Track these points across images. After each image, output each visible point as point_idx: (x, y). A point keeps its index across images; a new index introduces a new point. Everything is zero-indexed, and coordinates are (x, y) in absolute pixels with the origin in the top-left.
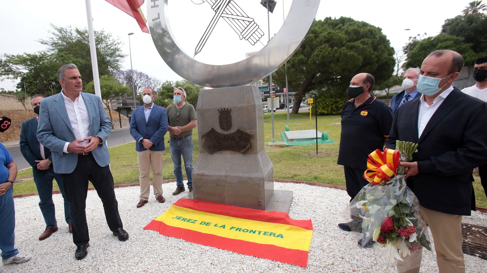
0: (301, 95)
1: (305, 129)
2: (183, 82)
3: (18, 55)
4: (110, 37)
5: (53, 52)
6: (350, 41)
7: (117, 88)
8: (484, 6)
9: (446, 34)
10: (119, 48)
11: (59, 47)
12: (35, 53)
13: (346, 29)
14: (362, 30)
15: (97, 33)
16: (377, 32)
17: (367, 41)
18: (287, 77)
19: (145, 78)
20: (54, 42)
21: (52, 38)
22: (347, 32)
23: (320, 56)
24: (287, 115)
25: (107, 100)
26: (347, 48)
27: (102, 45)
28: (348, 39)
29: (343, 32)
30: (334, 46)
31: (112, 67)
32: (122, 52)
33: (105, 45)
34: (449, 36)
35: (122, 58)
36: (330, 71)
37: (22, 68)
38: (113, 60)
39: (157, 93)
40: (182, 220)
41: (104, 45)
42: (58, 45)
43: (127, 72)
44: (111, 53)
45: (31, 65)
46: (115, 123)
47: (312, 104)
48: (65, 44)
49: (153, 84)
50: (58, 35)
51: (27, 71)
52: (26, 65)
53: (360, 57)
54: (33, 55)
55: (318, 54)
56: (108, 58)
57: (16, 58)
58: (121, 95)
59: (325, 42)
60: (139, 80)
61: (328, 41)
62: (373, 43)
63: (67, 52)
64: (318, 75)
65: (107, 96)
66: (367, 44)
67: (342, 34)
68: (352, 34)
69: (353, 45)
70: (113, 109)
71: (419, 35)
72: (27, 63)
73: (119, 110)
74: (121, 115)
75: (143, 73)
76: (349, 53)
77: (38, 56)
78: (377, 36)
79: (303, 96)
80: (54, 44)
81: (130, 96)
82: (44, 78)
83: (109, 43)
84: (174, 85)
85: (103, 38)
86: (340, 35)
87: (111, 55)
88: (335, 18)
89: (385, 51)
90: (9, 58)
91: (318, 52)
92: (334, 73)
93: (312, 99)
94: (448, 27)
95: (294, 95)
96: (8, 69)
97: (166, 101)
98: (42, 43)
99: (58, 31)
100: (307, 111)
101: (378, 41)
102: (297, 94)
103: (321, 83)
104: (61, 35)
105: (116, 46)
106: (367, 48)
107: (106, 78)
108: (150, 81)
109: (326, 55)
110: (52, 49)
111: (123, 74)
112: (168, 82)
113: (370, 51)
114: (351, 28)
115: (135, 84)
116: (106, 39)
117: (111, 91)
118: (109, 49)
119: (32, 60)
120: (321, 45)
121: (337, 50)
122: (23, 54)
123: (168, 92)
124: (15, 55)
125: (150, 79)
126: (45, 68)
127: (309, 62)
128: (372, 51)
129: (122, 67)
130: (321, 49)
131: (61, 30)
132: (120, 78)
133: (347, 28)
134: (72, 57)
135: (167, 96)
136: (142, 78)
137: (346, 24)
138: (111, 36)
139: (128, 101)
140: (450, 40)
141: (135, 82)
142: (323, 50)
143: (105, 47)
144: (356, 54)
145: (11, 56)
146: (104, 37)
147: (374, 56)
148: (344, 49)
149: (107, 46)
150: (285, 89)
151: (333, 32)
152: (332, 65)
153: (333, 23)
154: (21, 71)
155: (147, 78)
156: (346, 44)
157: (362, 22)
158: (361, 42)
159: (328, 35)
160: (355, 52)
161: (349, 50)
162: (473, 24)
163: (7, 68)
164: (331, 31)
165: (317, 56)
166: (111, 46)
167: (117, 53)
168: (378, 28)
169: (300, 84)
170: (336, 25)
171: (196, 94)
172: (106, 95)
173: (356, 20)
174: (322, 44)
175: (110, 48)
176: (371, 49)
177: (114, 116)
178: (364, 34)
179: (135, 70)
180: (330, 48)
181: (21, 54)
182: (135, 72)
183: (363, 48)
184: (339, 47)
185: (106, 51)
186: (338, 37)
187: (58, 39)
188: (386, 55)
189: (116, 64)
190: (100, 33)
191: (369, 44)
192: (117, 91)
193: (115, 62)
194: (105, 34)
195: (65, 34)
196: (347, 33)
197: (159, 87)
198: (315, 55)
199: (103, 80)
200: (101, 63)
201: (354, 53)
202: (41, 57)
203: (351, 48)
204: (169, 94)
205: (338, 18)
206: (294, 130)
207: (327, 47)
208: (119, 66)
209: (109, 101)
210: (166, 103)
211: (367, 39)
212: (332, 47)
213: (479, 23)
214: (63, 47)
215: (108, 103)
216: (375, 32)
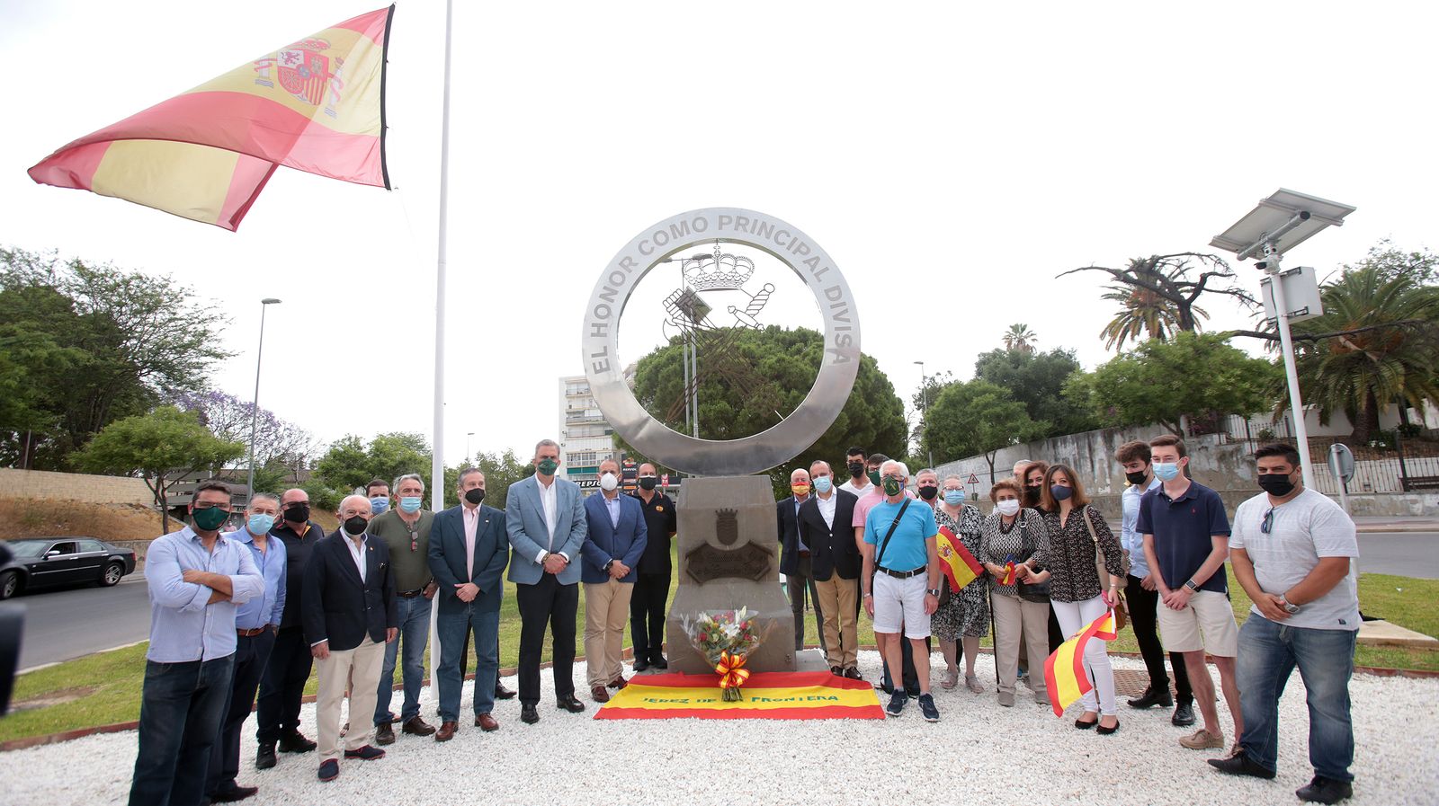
4: (187, 299)
10: (215, 334)
22: (815, 361)
32: (220, 344)
33: (166, 318)
35: (218, 360)
38: (187, 363)
41: (160, 317)
61: (778, 377)
83: (182, 314)
84: (368, 449)
85: (163, 297)
86: (802, 365)
88: (788, 328)
89: (888, 405)
94: (985, 369)
101: (873, 385)
105: (203, 326)
112: (350, 439)
116: (173, 301)
123: (349, 467)
128: (865, 405)
133: (815, 353)
135: (343, 478)
137: (813, 344)
138: (190, 295)
146: (168, 295)
147: (868, 415)
149: (172, 320)
151: (787, 358)
153: (784, 339)
159: (777, 364)
164: (783, 355)
166: (187, 322)
167: (205, 345)
170: (792, 343)
174: (767, 380)
175: (184, 326)
188: (889, 413)
190: (157, 283)
193: (191, 367)
194: (175, 288)
197: (321, 452)
204: (351, 472)
205: (793, 329)
207: (777, 389)
212: (788, 391)
216: (867, 366)
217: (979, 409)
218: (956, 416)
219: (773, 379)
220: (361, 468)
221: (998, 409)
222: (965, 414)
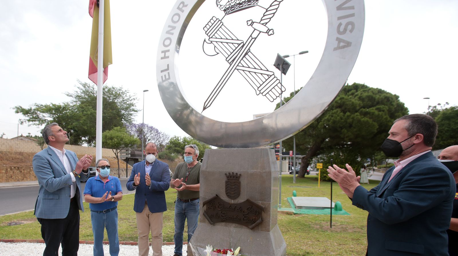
0: (309, 159)
1: (314, 195)
2: (190, 138)
3: (45, 104)
4: (127, 94)
5: (75, 103)
6: (364, 108)
7: (127, 140)
10: (134, 104)
11: (81, 100)
12: (59, 104)
13: (359, 95)
14: (377, 97)
15: (116, 89)
16: (394, 99)
17: (384, 108)
18: (295, 140)
19: (155, 132)
20: (78, 95)
21: (77, 92)
23: (331, 121)
24: (293, 178)
25: (117, 150)
26: (361, 114)
27: (119, 99)
28: (362, 105)
29: (356, 98)
30: (346, 112)
31: (125, 120)
32: (136, 107)
33: (122, 100)
35: (135, 113)
36: (342, 136)
37: (47, 116)
38: (127, 114)
39: (164, 146)
41: (120, 100)
42: (81, 97)
43: (139, 125)
44: (126, 107)
45: (54, 114)
46: (122, 172)
47: (321, 169)
48: (87, 97)
49: (162, 138)
50: (82, 89)
51: (52, 119)
52: (51, 113)
53: (375, 124)
54: (58, 106)
55: (329, 118)
56: (123, 112)
57: (44, 108)
58: (130, 147)
59: (337, 107)
60: (149, 134)
61: (340, 107)
62: (389, 111)
63: (87, 104)
64: (327, 140)
65: (117, 147)
66: (383, 111)
67: (355, 100)
68: (367, 100)
69: (367, 112)
70: (122, 159)
72: (52, 111)
73: (127, 160)
74: (129, 165)
75: (154, 127)
76: (363, 119)
77: (62, 106)
78: (394, 104)
79: (311, 160)
80: (78, 97)
81: (139, 148)
82: (65, 125)
83: (126, 98)
84: (182, 140)
85: (120, 93)
86: (353, 100)
87: (126, 109)
88: (348, 84)
90: (38, 107)
91: (329, 116)
92: (345, 139)
93: (321, 165)
95: (300, 158)
96: (36, 116)
97: (173, 155)
98: (68, 95)
99: (83, 86)
100: (315, 176)
101: (395, 108)
102: (305, 158)
103: (330, 148)
104: (84, 89)
105: (131, 102)
106: (383, 115)
107: (119, 129)
108: (159, 135)
109: (338, 120)
110: (75, 101)
111: (135, 127)
112: (176, 137)
113: (386, 119)
114: (365, 94)
115: (145, 137)
116: (123, 94)
117: (121, 142)
118: (125, 104)
119: (56, 109)
120: (333, 110)
121: (350, 116)
122: (50, 104)
123: (176, 146)
124: (44, 104)
125: (160, 133)
126: (66, 117)
127: (319, 126)
128: (389, 119)
129: (134, 120)
130: (332, 113)
131: (85, 85)
132: (132, 130)
133: (361, 94)
134: (91, 109)
135: (174, 150)
136: (153, 132)
137: (360, 90)
138: (128, 92)
139: (137, 153)
141: (146, 135)
142: (334, 115)
143: (121, 102)
144: (370, 121)
145: (39, 106)
146: (122, 93)
148: (357, 115)
149: (123, 101)
150: (291, 152)
151: (346, 97)
152: (344, 131)
153: (345, 89)
154: (46, 118)
155: (156, 132)
156: (359, 110)
157: (377, 89)
158: (377, 109)
159: (340, 100)
160: (370, 118)
161: (363, 116)
163: (34, 116)
165: (328, 120)
166: (127, 101)
167: (132, 108)
168: (395, 95)
169: (308, 148)
170: (349, 90)
171: (201, 151)
172: (116, 145)
173: (370, 87)
174: (334, 108)
175: (126, 102)
176: (387, 116)
177: (122, 165)
178: (380, 100)
179: (147, 124)
180: (342, 114)
181: (48, 104)
182: (146, 126)
183: (379, 115)
184: (352, 113)
185: (122, 106)
186: (351, 103)
187: (81, 93)
189: (130, 117)
190: (118, 89)
191: (386, 111)
192: (127, 142)
193: (128, 115)
194: (124, 90)
195: (88, 88)
196: (360, 98)
197: (167, 141)
198: (325, 120)
199: (116, 131)
200: (116, 115)
201: (368, 119)
202: (64, 108)
203: (365, 114)
204: (176, 148)
206: (301, 196)
207: (339, 112)
208: (132, 119)
209: (118, 151)
210: (173, 157)
211: (383, 106)
212: (345, 113)
214: (85, 100)
215: (118, 153)
220: (179, 147)
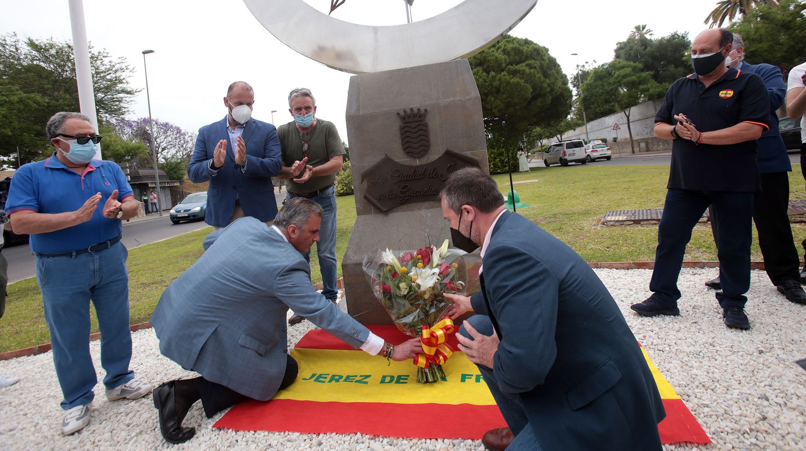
4: (104, 58)
6: (511, 64)
8: (650, 31)
9: (621, 60)
10: (124, 79)
13: (503, 47)
14: (525, 49)
17: (534, 64)
19: (175, 132)
22: (506, 51)
26: (510, 72)
28: (508, 60)
29: (500, 51)
30: (490, 71)
34: (625, 63)
40: (330, 381)
43: (138, 123)
49: (191, 142)
53: (529, 86)
60: (163, 137)
61: (479, 63)
62: (541, 67)
66: (535, 68)
67: (499, 54)
68: (513, 54)
69: (516, 70)
71: (587, 63)
75: (170, 124)
76: (513, 81)
78: (546, 58)
87: (107, 89)
89: (559, 78)
94: (622, 52)
101: (547, 64)
105: (117, 75)
106: (536, 73)
108: (184, 138)
109: (480, 83)
111: (131, 126)
113: (539, 78)
115: (155, 143)
116: (96, 61)
118: (103, 79)
121: (496, 77)
125: (184, 134)
128: (542, 78)
129: (128, 111)
132: (123, 133)
136: (169, 133)
140: (627, 67)
141: (155, 139)
143: (93, 76)
144: (522, 82)
146: (92, 58)
147: (545, 85)
148: (504, 75)
149: (97, 73)
155: (177, 133)
156: (506, 67)
158: (527, 65)
160: (520, 78)
161: (512, 76)
162: (649, 49)
167: (120, 86)
175: (105, 76)
176: (541, 75)
178: (529, 54)
180: (485, 74)
182: (154, 123)
183: (531, 73)
184: (497, 72)
188: (559, 84)
191: (538, 68)
192: (119, 152)
201: (519, 80)
203: (514, 73)
211: (533, 60)
212: (488, 73)
213: (654, 47)
216: (542, 51)
217: (619, 79)
218: (603, 86)
219: (477, 66)
221: (634, 78)
222: (609, 84)
